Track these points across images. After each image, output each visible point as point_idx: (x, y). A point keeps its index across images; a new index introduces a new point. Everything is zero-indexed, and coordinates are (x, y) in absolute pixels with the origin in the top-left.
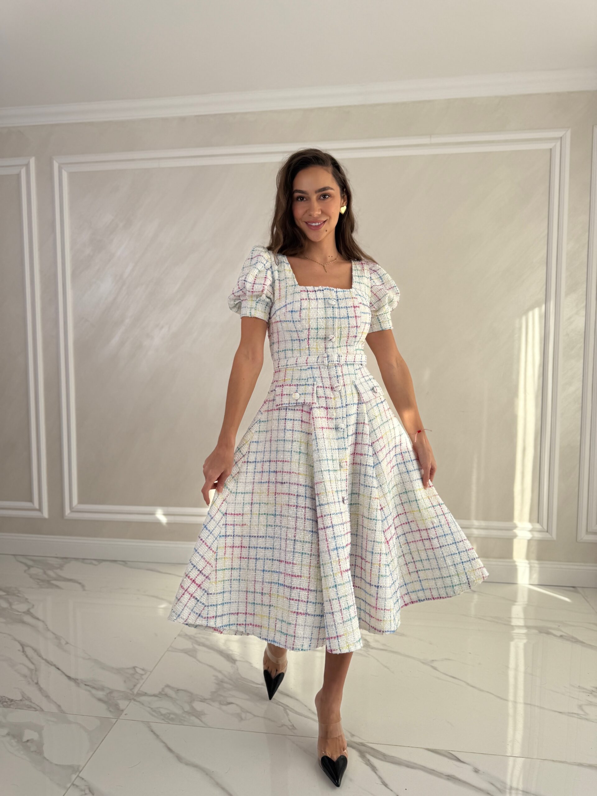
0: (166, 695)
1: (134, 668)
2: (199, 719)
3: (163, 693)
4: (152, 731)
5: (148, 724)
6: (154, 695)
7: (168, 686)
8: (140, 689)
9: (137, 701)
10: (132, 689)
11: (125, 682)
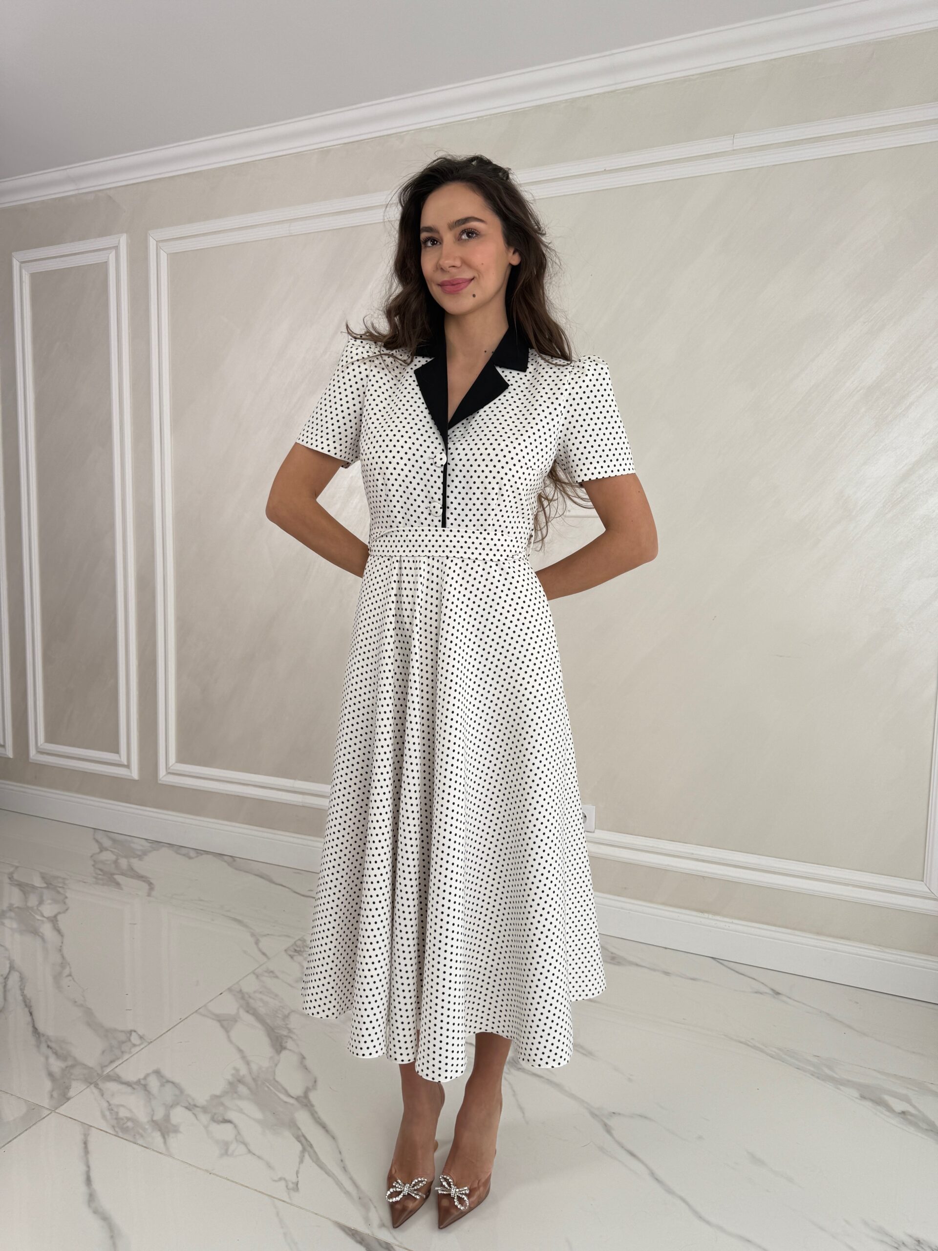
0: (145, 1087)
1: (131, 1032)
2: (164, 1137)
3: (143, 1082)
4: (85, 1143)
5: (87, 1128)
6: (128, 1084)
7: (157, 1072)
8: (117, 1070)
9: (97, 1088)
10: (106, 1066)
11: (103, 1052)
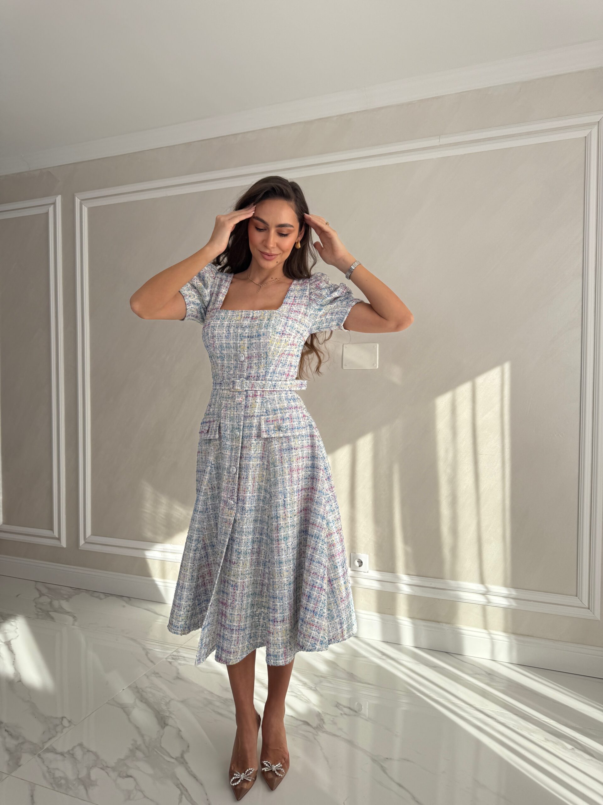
0: (73, 755)
1: (62, 718)
2: (86, 790)
3: (71, 752)
4: (32, 796)
5: (33, 786)
6: (62, 754)
7: (81, 745)
8: (53, 744)
9: (40, 757)
10: (46, 742)
11: (44, 733)
